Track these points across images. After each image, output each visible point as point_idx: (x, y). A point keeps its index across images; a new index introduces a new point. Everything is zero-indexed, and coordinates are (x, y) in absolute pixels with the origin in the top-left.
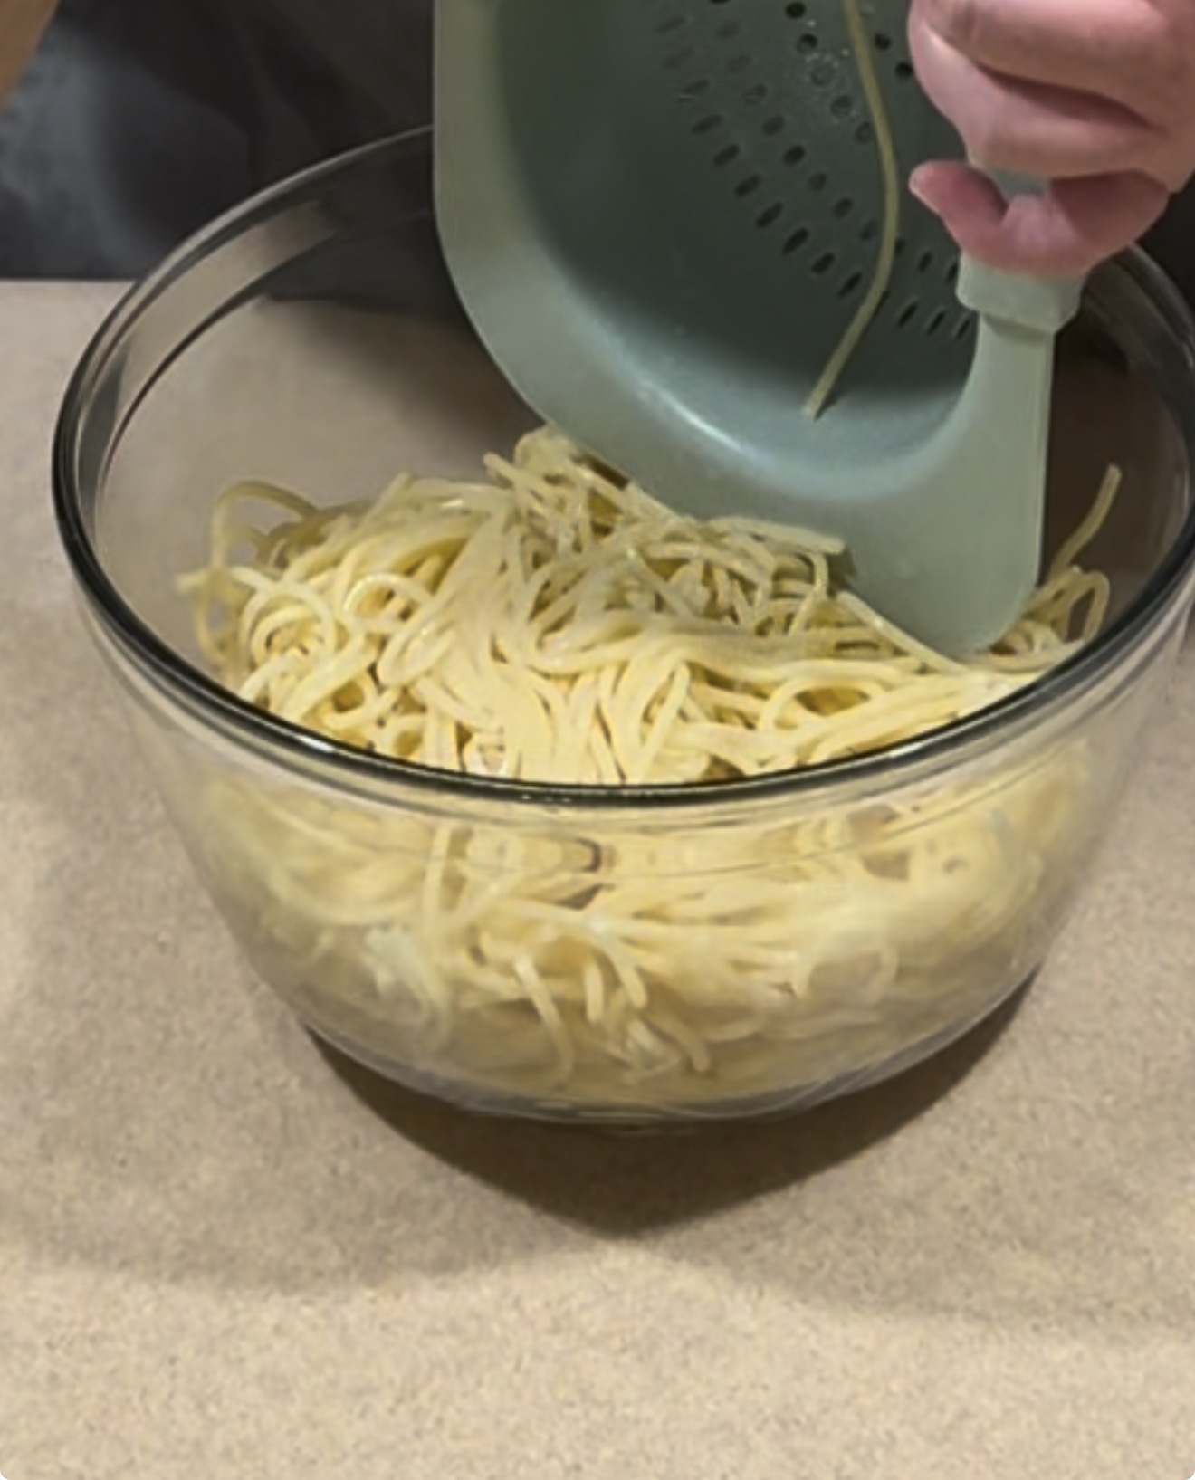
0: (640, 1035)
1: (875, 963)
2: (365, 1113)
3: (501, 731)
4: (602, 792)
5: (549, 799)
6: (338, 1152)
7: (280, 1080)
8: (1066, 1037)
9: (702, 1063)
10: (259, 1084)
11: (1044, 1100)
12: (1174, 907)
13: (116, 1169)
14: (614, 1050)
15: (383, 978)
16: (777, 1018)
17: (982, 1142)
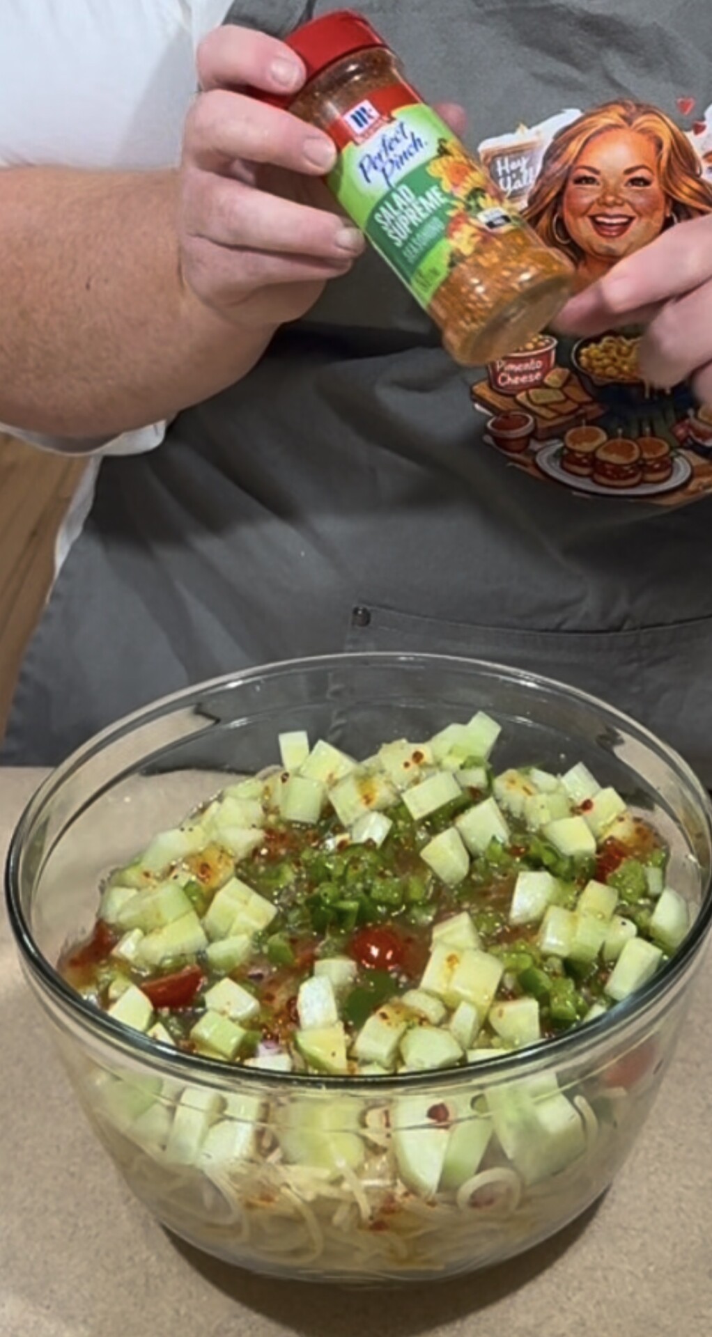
2: (196, 1276)
5: (309, 1084)
6: (180, 1300)
7: (144, 1256)
8: (625, 1229)
10: (131, 1259)
11: (612, 1268)
12: (690, 1151)
13: (44, 1311)
17: (574, 1295)
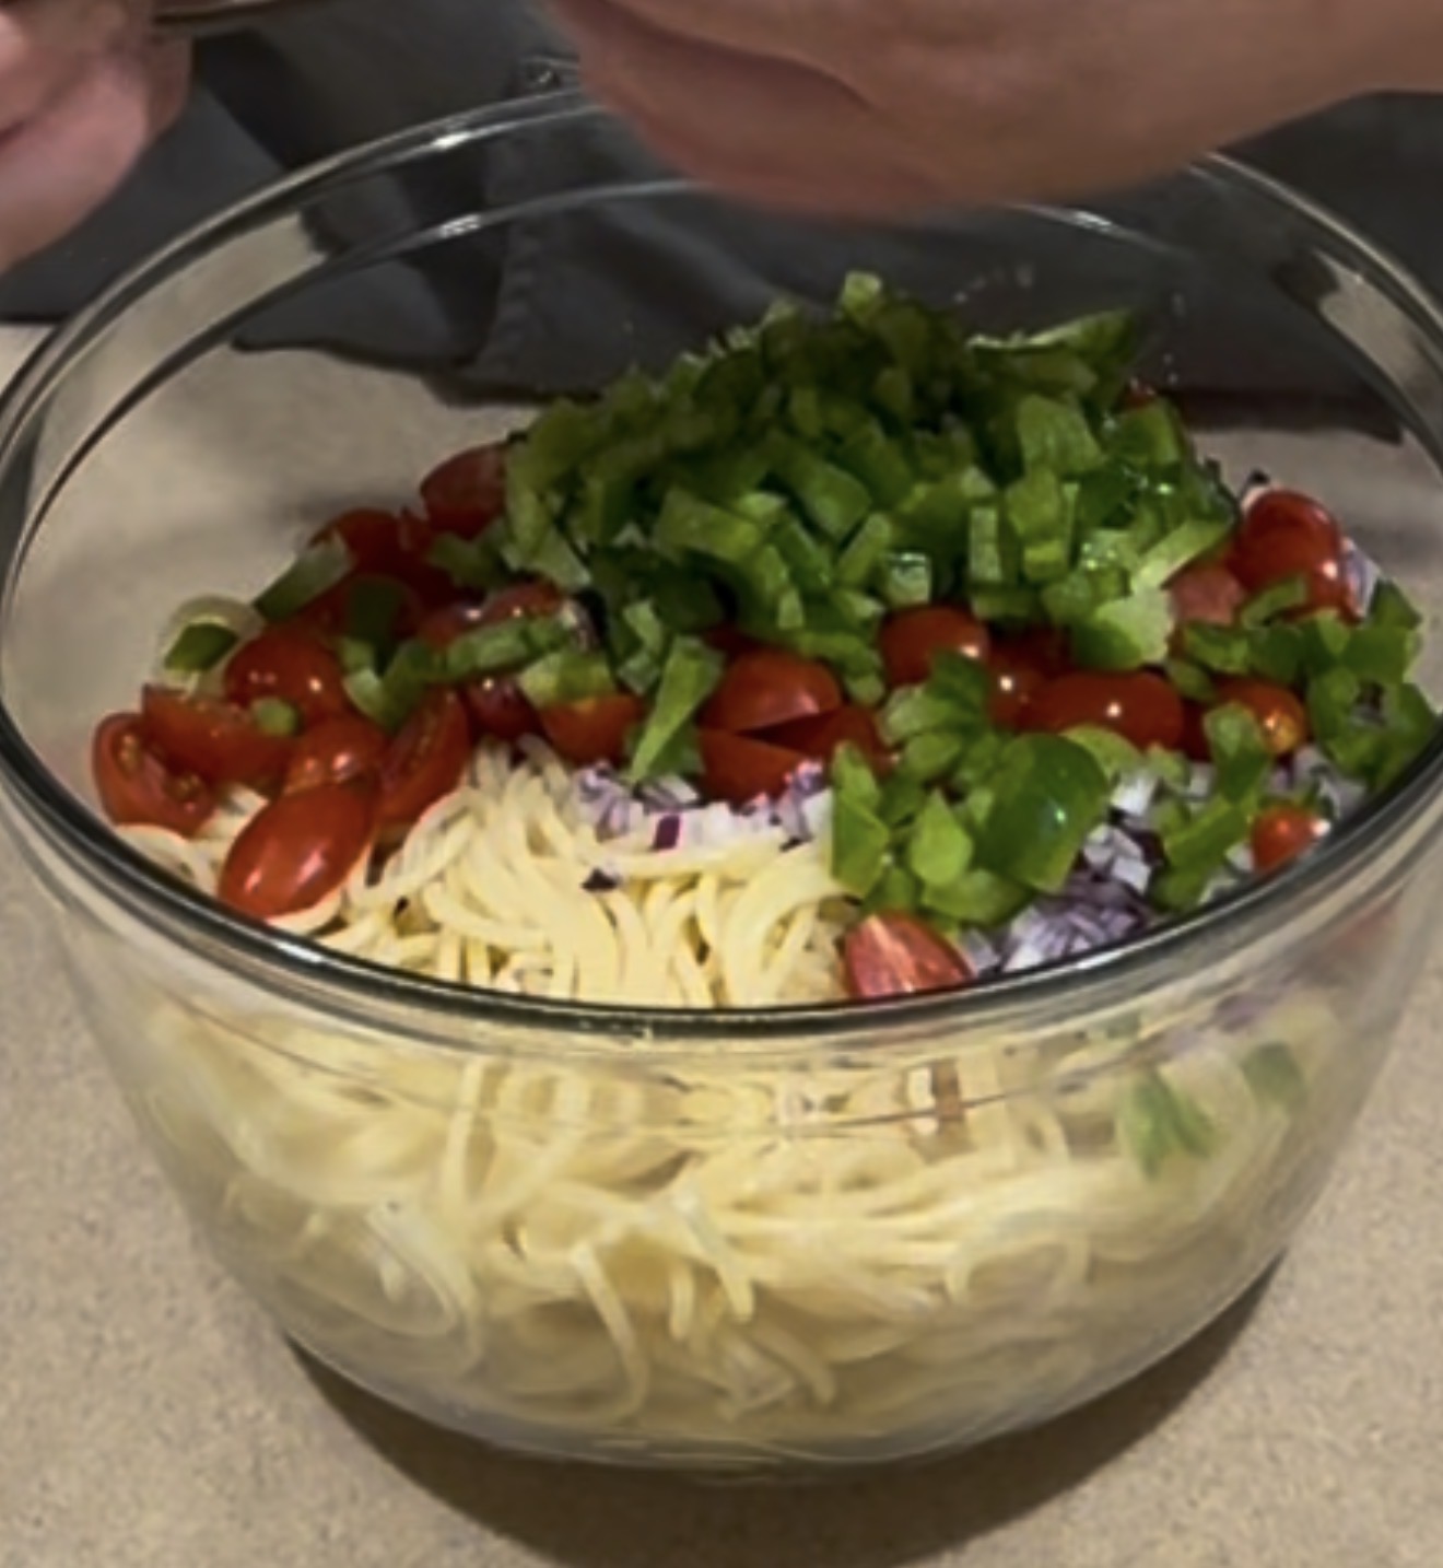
0: (743, 1355)
1: (1057, 1253)
3: (548, 948)
4: (688, 1018)
5: (616, 1027)
6: (330, 1507)
7: (250, 1410)
8: (1318, 1349)
9: (825, 1390)
10: (221, 1415)
11: (1288, 1436)
13: (29, 1532)
14: (707, 1373)
15: (391, 1275)
16: (928, 1328)
17: (1204, 1494)
